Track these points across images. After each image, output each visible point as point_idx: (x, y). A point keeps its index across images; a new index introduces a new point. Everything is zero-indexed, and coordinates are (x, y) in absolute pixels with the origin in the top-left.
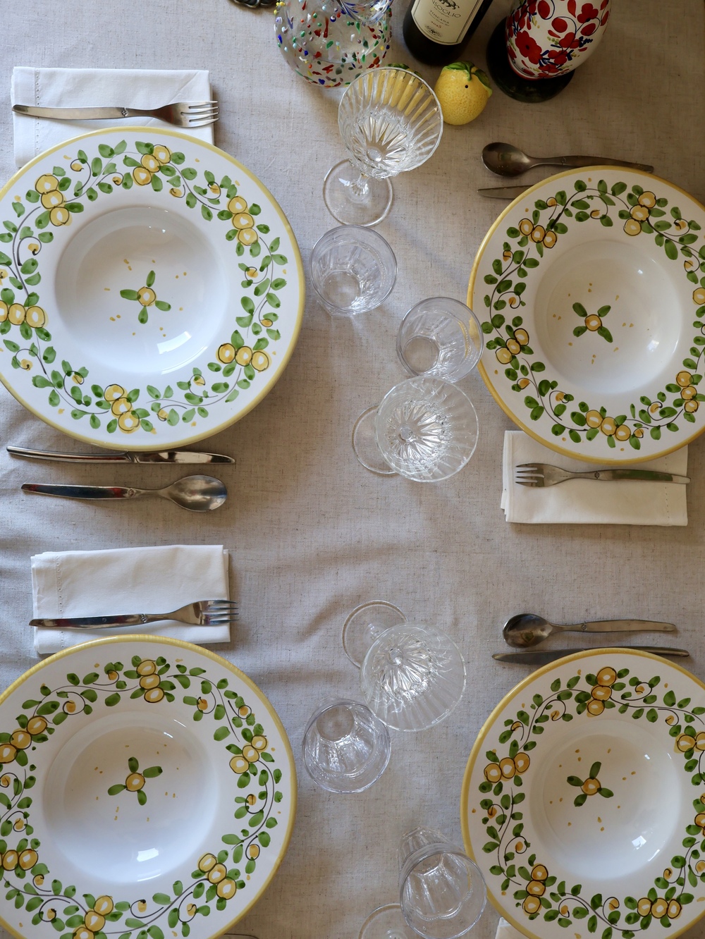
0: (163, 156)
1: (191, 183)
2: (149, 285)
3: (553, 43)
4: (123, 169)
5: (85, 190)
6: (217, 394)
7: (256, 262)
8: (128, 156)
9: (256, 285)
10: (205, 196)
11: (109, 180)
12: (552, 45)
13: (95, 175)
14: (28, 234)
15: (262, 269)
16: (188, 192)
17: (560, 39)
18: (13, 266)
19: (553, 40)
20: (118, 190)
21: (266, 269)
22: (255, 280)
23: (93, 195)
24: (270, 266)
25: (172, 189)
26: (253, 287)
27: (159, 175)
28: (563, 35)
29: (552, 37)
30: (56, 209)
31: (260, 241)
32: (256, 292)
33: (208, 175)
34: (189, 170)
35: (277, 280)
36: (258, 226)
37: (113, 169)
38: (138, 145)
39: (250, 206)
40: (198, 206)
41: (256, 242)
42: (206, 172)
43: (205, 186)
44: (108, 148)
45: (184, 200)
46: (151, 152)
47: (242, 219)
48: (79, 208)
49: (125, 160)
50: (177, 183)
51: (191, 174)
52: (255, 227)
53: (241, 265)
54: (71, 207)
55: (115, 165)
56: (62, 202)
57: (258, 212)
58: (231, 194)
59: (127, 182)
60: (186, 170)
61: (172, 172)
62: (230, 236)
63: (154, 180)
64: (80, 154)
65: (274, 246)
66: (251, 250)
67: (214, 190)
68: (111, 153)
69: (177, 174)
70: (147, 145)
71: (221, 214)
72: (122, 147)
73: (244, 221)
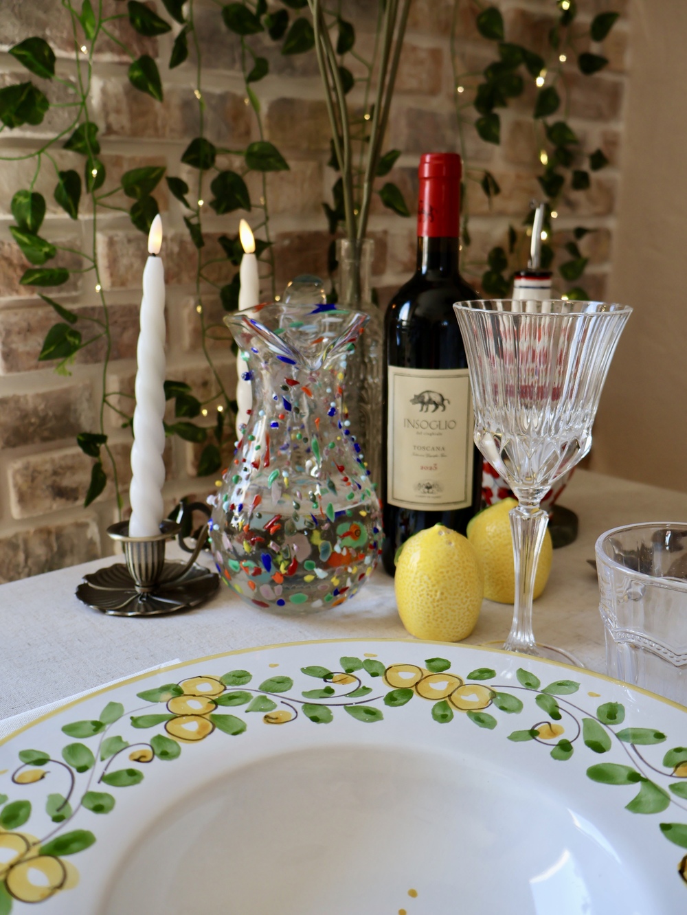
0: (206, 688)
1: (294, 693)
5: (74, 802)
7: (534, 714)
8: (136, 715)
9: (581, 739)
10: (335, 695)
11: (122, 762)
13: (82, 769)
15: (556, 716)
16: (299, 707)
20: (154, 770)
21: (561, 712)
22: (568, 735)
23: (101, 802)
24: (560, 704)
25: (266, 717)
26: (579, 747)
27: (221, 710)
30: (18, 869)
31: (497, 690)
32: (598, 748)
33: (309, 671)
34: (272, 681)
35: (599, 711)
36: (469, 677)
37: (117, 745)
38: (145, 696)
39: (423, 666)
40: (338, 713)
41: (494, 695)
42: (303, 670)
43: (321, 684)
44: (84, 722)
45: (303, 719)
46: (178, 692)
47: (432, 685)
48: (81, 840)
49: (135, 722)
50: (268, 706)
51: (280, 684)
52: (466, 681)
53: (515, 737)
54: (60, 847)
55: (119, 739)
56: (28, 849)
57: (447, 665)
58: (376, 670)
59: (164, 750)
60: (265, 683)
61: (245, 697)
62: (443, 714)
63: (219, 722)
64: (24, 755)
65: (528, 680)
66: (502, 708)
67: (343, 681)
68: (98, 726)
69: (255, 695)
70: (165, 689)
71: (391, 700)
72: (114, 710)
73: (439, 686)
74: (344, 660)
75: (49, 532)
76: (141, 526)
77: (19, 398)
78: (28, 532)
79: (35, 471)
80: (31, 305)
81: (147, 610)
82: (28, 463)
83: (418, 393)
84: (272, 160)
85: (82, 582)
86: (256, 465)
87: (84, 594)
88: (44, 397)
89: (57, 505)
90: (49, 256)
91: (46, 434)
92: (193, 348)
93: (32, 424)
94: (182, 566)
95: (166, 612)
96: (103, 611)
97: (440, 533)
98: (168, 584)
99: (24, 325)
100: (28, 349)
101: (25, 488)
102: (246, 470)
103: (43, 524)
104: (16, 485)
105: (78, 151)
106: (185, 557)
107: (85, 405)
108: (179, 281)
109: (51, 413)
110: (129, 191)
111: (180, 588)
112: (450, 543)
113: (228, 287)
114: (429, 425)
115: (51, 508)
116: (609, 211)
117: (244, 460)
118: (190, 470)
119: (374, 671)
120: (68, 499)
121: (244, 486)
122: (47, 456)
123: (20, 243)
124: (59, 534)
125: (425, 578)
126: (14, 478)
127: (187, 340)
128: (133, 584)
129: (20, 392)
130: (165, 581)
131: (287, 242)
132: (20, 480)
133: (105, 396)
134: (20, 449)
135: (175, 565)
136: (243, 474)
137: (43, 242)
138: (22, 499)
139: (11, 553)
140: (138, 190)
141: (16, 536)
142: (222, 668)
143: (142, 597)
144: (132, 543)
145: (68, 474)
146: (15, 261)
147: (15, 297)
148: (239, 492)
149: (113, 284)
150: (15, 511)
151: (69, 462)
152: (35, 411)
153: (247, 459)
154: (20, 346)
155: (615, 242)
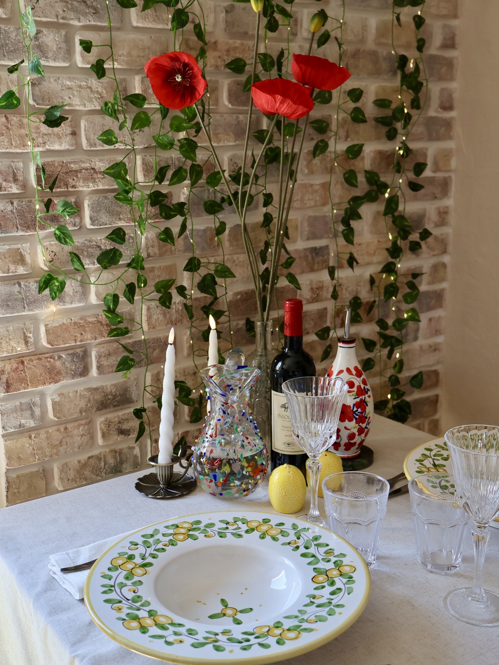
0: (186, 525)
1: (216, 528)
2: (226, 606)
3: (354, 397)
4: (166, 540)
5: (147, 555)
6: (337, 595)
7: (292, 537)
8: (163, 533)
9: (303, 545)
10: (229, 529)
11: (160, 546)
12: (354, 399)
13: (148, 547)
14: (123, 585)
15: (298, 538)
16: (216, 533)
17: (355, 392)
18: (124, 602)
19: (353, 395)
20: (170, 549)
21: (301, 537)
22: (300, 544)
23: (155, 556)
24: (302, 535)
25: (205, 535)
26: (302, 547)
27: (191, 533)
28: (355, 389)
29: (351, 394)
30: (134, 569)
31: (284, 530)
32: (307, 548)
33: (221, 521)
34: (208, 524)
35: (313, 538)
36: (275, 525)
37: (158, 541)
38: (167, 527)
39: (261, 521)
40: (229, 535)
41: (282, 531)
42: (220, 521)
43: (225, 526)
44: (148, 534)
45: (217, 536)
46: (177, 526)
47: (262, 528)
48: (150, 564)
49: (164, 535)
50: (206, 532)
51: (212, 525)
52: (274, 527)
53: (283, 544)
54: (144, 566)
55: (159, 539)
56: (136, 565)
57: (269, 521)
58: (244, 521)
59: (172, 543)
60: (206, 525)
61: (199, 529)
62: (262, 537)
63: (190, 536)
64: (130, 542)
65: (294, 526)
66: (282, 536)
67: (232, 525)
68: (152, 536)
69: (202, 528)
70: (172, 525)
71: (247, 532)
72: (157, 531)
73: (264, 528)
74: (234, 518)
75: (116, 452)
76: (163, 458)
77: (104, 386)
78: (106, 452)
79: (110, 422)
80: (110, 342)
81: (165, 496)
82: (107, 418)
83: (283, 404)
84: (227, 273)
85: (137, 481)
86: (211, 436)
87: (138, 487)
88: (115, 385)
89: (121, 438)
90: (120, 322)
91: (116, 403)
92: (189, 355)
93: (109, 399)
94: (181, 475)
95: (173, 497)
96: (147, 495)
97: (286, 468)
98: (173, 484)
99: (107, 352)
100: (108, 363)
101: (105, 430)
102: (207, 438)
103: (113, 448)
104: (101, 429)
105: (133, 268)
106: (183, 471)
107: (135, 388)
108: (182, 323)
109: (118, 393)
110: (158, 291)
111: (180, 485)
112: (290, 472)
113: (206, 330)
114: (288, 417)
115: (117, 439)
116: (445, 252)
117: (207, 434)
118: (187, 418)
119: (243, 522)
120: (125, 435)
121: (206, 444)
122: (116, 414)
123: (107, 317)
124: (121, 453)
125: (279, 486)
126: (100, 426)
127: (185, 352)
128: (159, 483)
129: (104, 384)
130: (173, 482)
131: (239, 297)
132: (103, 427)
133: (145, 387)
134: (103, 411)
135: (178, 474)
136: (206, 440)
137: (117, 316)
138: (104, 436)
139: (98, 462)
140: (162, 290)
141: (100, 454)
142: (192, 519)
143: (163, 489)
144: (159, 466)
145: (126, 423)
146: (104, 323)
147: (103, 339)
148: (204, 447)
149: (149, 329)
150: (100, 441)
151: (126, 417)
152: (111, 392)
153: (208, 433)
154: (105, 363)
155: (449, 270)
